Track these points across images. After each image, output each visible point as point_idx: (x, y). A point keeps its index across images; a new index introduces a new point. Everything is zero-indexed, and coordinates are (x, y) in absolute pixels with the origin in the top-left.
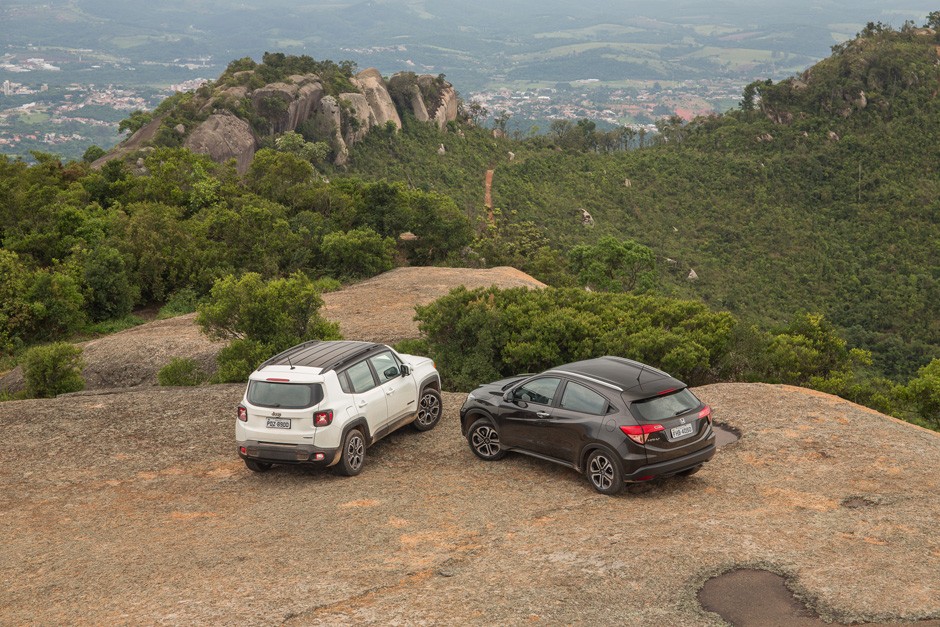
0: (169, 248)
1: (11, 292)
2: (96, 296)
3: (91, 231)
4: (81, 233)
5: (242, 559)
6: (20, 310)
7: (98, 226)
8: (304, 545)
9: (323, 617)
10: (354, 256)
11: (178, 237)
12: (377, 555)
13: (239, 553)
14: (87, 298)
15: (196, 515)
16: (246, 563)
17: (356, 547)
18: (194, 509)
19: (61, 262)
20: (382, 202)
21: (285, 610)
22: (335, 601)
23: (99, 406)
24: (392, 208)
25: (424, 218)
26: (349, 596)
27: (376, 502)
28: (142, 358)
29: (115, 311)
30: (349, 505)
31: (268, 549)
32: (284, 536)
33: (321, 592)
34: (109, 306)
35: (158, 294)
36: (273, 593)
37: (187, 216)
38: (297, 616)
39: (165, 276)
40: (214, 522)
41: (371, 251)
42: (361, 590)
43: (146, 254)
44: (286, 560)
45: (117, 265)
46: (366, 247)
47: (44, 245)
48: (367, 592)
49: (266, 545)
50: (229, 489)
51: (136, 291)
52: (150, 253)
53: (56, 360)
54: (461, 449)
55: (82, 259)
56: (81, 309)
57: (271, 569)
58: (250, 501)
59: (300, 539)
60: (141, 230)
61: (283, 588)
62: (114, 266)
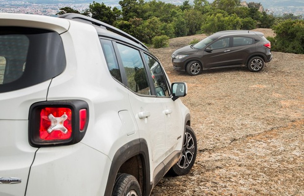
0: (197, 20)
1: (157, 28)
2: (178, 30)
3: (179, 15)
4: (176, 16)
5: (210, 104)
6: (159, 32)
7: (180, 14)
8: (236, 101)
9: (252, 142)
10: (246, 24)
11: (200, 18)
12: (271, 109)
13: (208, 101)
14: (176, 31)
15: (194, 85)
16: (211, 106)
17: (261, 104)
18: (194, 83)
19: (170, 22)
20: (253, 12)
21: (230, 135)
22: (257, 132)
23: (170, 51)
24: (256, 14)
25: (264, 17)
26: (264, 130)
27: (265, 86)
28: (186, 42)
29: (183, 35)
30: (254, 86)
31: (221, 101)
32: (228, 96)
33: (248, 126)
34: (181, 33)
35: (194, 31)
36: (223, 123)
37: (203, 14)
38: (237, 140)
39: (196, 27)
40: (200, 88)
41: (250, 23)
42: (269, 127)
43: (191, 21)
44: (229, 107)
45: (184, 23)
46: (249, 22)
47: (167, 18)
48: (272, 129)
49: (220, 99)
50: (207, 77)
51: (188, 30)
52: (192, 20)
53: (162, 40)
54: (294, 70)
55: (175, 21)
56: (173, 33)
57: (222, 110)
58: (214, 82)
59: (235, 98)
60: (191, 15)
61: (228, 121)
62: (183, 23)
